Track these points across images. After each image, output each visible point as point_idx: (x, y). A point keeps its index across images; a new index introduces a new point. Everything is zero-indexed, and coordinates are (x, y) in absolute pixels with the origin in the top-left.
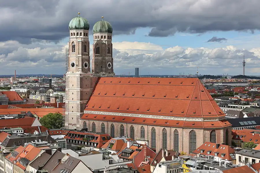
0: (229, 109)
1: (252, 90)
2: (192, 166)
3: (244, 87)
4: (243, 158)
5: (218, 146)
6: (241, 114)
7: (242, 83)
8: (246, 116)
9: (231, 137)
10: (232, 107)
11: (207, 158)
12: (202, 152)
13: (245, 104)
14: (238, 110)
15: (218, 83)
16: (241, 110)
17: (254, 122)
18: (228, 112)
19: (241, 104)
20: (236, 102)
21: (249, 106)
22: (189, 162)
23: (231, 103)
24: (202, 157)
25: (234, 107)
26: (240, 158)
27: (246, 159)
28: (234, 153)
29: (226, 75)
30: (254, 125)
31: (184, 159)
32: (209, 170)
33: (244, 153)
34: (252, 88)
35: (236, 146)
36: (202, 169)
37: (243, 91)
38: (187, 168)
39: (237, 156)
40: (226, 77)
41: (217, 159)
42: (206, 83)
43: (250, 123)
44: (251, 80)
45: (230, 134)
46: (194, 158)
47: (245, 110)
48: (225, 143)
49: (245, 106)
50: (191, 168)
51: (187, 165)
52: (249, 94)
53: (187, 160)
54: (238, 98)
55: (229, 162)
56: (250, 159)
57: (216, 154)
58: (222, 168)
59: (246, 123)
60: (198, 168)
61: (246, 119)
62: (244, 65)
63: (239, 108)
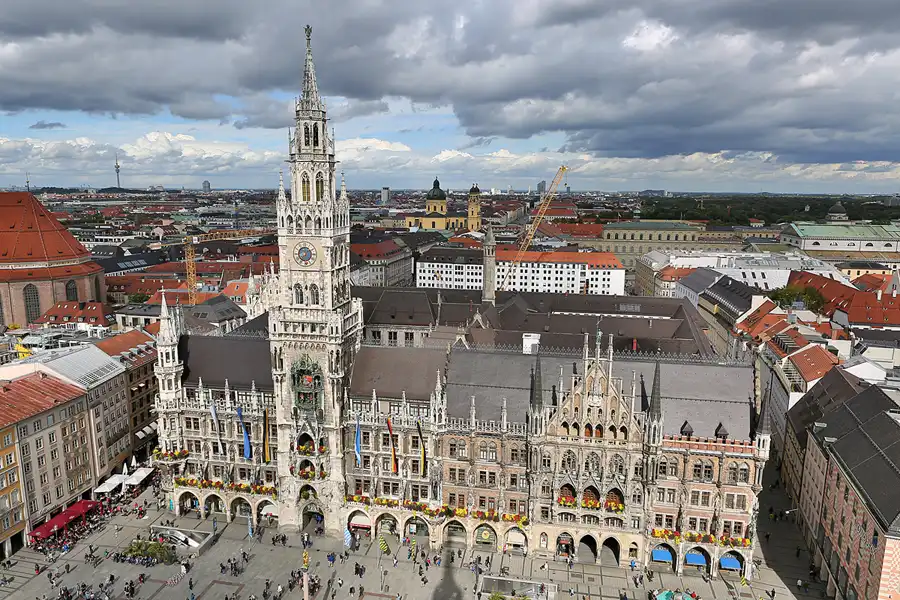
0: (96, 244)
1: (135, 211)
2: (35, 346)
3: (121, 207)
4: (130, 319)
5: (83, 306)
6: (119, 251)
7: (117, 200)
8: (128, 254)
9: (104, 288)
10: (101, 240)
11: (64, 327)
12: (52, 319)
13: (125, 234)
14: (113, 244)
15: (71, 199)
16: (118, 244)
17: (143, 262)
18: (96, 248)
19: (118, 235)
20: (107, 232)
21: (132, 237)
22: (28, 340)
23: (100, 233)
24: (53, 327)
25: (106, 240)
26: (124, 319)
27: (135, 321)
28: (112, 314)
29: (86, 186)
30: (145, 266)
31: (17, 336)
32: (71, 347)
33: (131, 312)
34: (135, 207)
35: (115, 302)
36: (56, 346)
37: (120, 212)
38: (26, 350)
39: (119, 317)
40: (86, 191)
41: (83, 326)
42: (49, 201)
43: (136, 263)
44: (133, 195)
45: (102, 282)
46: (38, 332)
47: (125, 243)
48: (95, 298)
49: (125, 238)
50: (35, 349)
51: (24, 346)
52: (131, 217)
53: (23, 336)
54: (111, 225)
55: (105, 329)
56: (142, 319)
57: (80, 319)
58: (93, 340)
59: (129, 264)
60: (47, 348)
61: (129, 259)
62: (118, 171)
63: (115, 241)
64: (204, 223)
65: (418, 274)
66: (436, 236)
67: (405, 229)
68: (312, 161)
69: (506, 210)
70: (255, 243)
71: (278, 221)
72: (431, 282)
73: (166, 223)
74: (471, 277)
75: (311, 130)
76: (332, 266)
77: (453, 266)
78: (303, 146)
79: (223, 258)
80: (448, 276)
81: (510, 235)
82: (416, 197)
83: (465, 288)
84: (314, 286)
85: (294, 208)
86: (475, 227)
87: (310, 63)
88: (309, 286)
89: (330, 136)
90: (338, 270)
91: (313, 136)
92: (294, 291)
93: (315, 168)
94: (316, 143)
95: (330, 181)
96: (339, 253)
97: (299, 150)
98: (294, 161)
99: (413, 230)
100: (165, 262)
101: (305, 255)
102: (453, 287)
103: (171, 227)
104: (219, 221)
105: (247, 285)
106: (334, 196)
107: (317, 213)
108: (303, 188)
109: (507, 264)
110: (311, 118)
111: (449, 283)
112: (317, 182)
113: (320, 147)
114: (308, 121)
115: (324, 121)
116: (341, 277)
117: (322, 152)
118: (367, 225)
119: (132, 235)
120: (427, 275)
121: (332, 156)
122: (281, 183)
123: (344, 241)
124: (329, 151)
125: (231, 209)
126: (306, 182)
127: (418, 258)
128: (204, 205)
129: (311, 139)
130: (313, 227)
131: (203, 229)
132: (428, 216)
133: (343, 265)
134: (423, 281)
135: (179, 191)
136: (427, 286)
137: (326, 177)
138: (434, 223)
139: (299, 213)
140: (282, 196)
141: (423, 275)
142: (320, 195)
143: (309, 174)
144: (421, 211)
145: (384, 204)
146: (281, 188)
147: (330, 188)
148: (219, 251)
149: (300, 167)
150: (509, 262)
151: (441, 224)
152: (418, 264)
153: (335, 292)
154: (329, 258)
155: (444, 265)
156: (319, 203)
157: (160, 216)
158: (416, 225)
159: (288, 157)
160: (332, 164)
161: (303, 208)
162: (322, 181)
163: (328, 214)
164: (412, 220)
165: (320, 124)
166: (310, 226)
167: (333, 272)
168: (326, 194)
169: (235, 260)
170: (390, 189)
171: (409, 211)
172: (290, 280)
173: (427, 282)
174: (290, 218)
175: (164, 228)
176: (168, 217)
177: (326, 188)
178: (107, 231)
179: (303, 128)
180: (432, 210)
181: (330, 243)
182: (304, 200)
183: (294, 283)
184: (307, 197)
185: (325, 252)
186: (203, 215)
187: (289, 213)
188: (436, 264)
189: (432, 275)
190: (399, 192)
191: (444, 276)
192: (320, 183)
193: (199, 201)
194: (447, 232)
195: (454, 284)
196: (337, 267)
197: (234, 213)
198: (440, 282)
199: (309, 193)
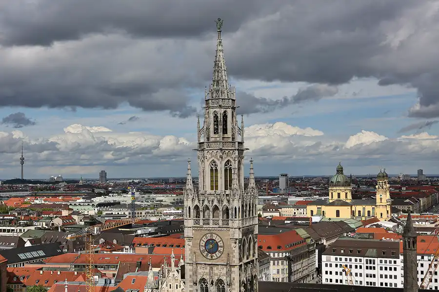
1: (36, 202)
3: (23, 197)
6: (21, 242)
7: (20, 191)
8: (28, 244)
10: (5, 231)
13: (27, 225)
14: (15, 234)
16: (20, 234)
17: (41, 253)
19: (20, 225)
21: (33, 228)
23: (3, 224)
25: (9, 231)
30: (42, 257)
34: (36, 198)
37: (21, 204)
43: (35, 254)
44: (34, 186)
45: (4, 275)
47: (27, 234)
49: (27, 229)
52: (33, 208)
54: (14, 216)
59: (29, 255)
61: (29, 250)
62: (22, 163)
63: (17, 231)
64: (100, 213)
65: (324, 269)
66: (341, 227)
67: (307, 219)
68: (221, 150)
69: (418, 197)
70: (150, 234)
71: (186, 211)
72: (339, 277)
73: (65, 213)
74: (384, 272)
75: (220, 118)
76: (240, 260)
77: (364, 259)
78: (212, 134)
79: (118, 250)
80: (358, 271)
81: (428, 225)
82: (317, 184)
83: (378, 285)
84: (220, 281)
85: (201, 198)
86: (385, 215)
87: (221, 54)
88: (215, 281)
89: (239, 124)
90: (246, 264)
91: (221, 124)
92: (199, 286)
93: (224, 156)
94: (225, 131)
95: (239, 169)
96: (247, 245)
97: (208, 139)
98: (203, 150)
99: (316, 219)
100: (62, 253)
101: (212, 247)
102: (364, 284)
103: (69, 217)
104: (115, 211)
105: (146, 279)
106: (243, 185)
107: (225, 203)
108: (212, 177)
109: (426, 258)
110: (220, 106)
111: (359, 279)
112: (226, 170)
113: (229, 134)
114: (217, 110)
115: (233, 108)
116: (249, 272)
117: (230, 140)
118: (265, 214)
119: (32, 225)
120: (334, 269)
121: (241, 143)
122: (189, 172)
123: (252, 232)
124: (238, 139)
125: (127, 199)
126: (214, 171)
127: (323, 250)
128: (100, 195)
129: (220, 127)
130: (221, 218)
131: (99, 219)
132: (332, 204)
133: (251, 258)
134: (329, 276)
135: (77, 182)
136: (334, 282)
137: (235, 165)
138: (338, 213)
139: (206, 203)
140: (189, 185)
141: (329, 269)
142: (228, 184)
143: (218, 163)
144: (323, 198)
145: (282, 192)
146: (189, 177)
147: (239, 176)
148: (115, 242)
149: (209, 156)
150: (429, 255)
151: (345, 213)
152: (324, 257)
153: (242, 288)
154: (237, 250)
155: (353, 258)
156: (228, 192)
157: (60, 206)
158: (318, 214)
159: (197, 146)
160: (241, 151)
161: (211, 198)
162: (230, 169)
163: (236, 204)
164: (314, 208)
165: (229, 111)
166: (218, 217)
167: (241, 266)
168: (235, 182)
169: (131, 252)
170: (290, 176)
171: (311, 199)
172: (195, 273)
173: (334, 277)
174: (197, 207)
175: (63, 218)
176: (66, 207)
177: (235, 177)
178: (11, 221)
179: (212, 116)
180: (335, 197)
181: (238, 235)
182: (212, 189)
183: (199, 277)
184: (215, 186)
185: (233, 245)
186: (100, 205)
187: (196, 203)
188: (343, 258)
189: (340, 270)
190: (298, 179)
191: (354, 271)
192: (228, 171)
193: (96, 191)
194: (354, 221)
195: (364, 281)
196: (245, 260)
197: (129, 202)
198: (349, 278)
199: (217, 181)
